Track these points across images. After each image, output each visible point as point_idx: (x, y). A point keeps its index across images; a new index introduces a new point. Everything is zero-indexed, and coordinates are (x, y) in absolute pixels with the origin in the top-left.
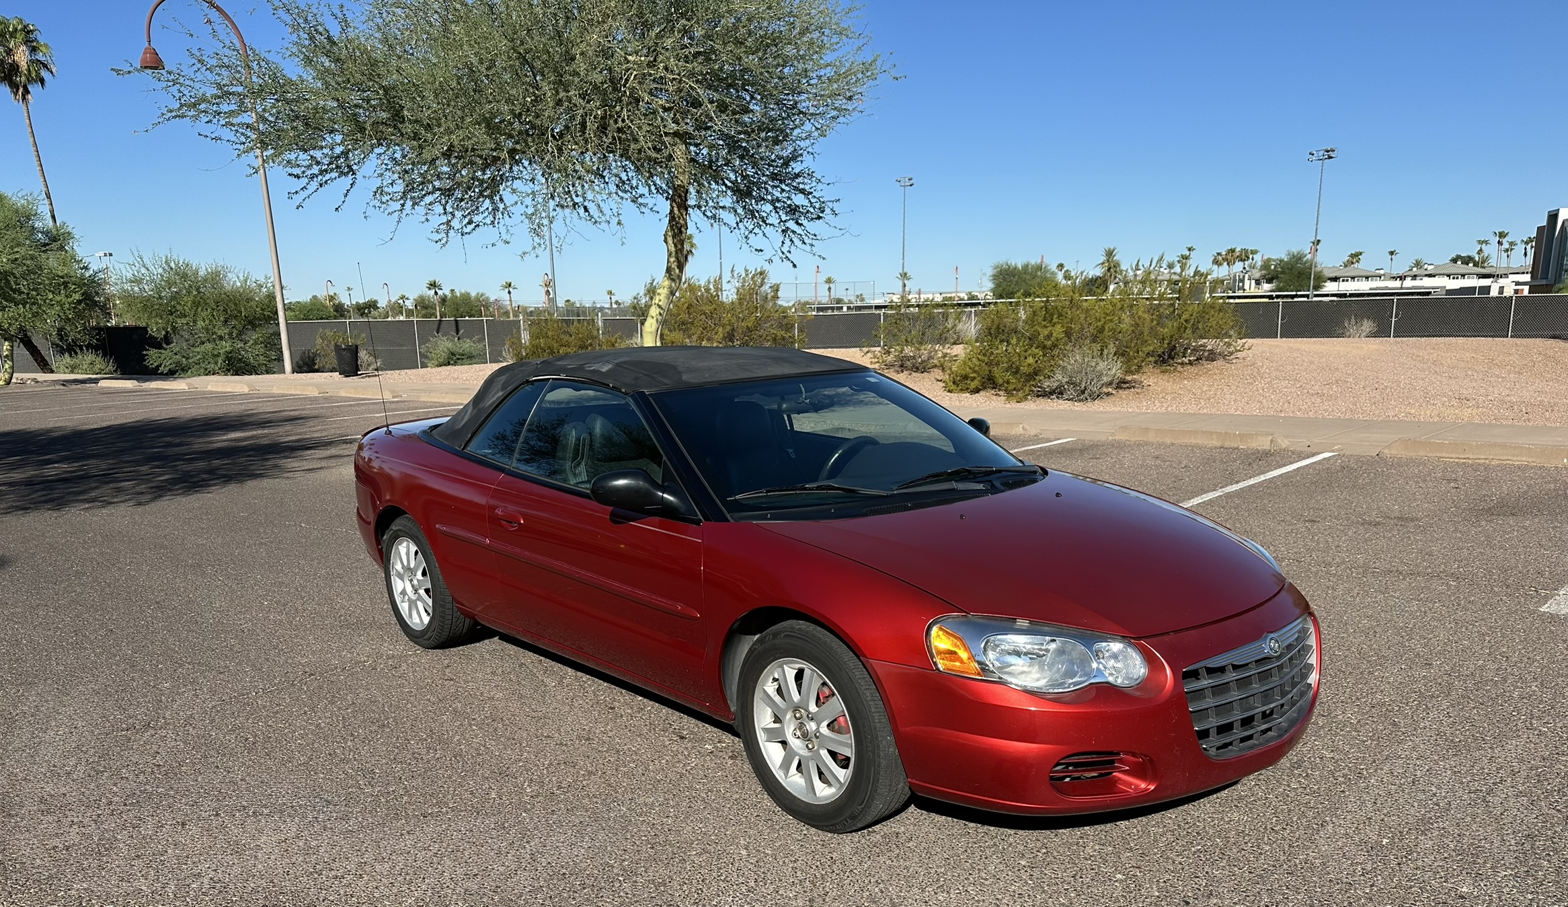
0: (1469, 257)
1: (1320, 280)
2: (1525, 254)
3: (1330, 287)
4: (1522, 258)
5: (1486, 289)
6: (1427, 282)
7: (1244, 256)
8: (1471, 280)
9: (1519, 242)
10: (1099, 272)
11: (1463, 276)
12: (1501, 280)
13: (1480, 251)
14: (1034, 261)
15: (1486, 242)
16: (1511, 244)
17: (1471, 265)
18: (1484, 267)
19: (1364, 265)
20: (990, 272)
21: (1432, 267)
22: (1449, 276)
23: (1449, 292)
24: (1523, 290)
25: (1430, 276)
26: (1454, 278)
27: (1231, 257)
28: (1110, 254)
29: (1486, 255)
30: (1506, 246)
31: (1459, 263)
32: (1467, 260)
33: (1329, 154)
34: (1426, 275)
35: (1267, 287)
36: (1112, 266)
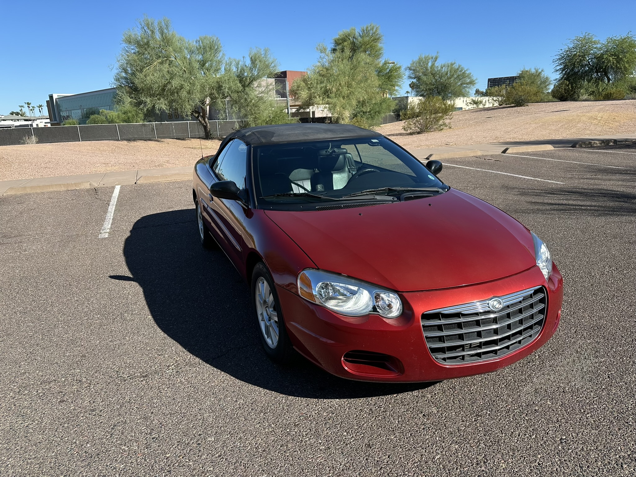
0: (17, 112)
2: (40, 111)
5: (31, 125)
8: (21, 122)
9: (36, 107)
11: (18, 120)
12: (35, 122)
13: (21, 110)
15: (23, 107)
16: (33, 107)
17: (20, 116)
18: (24, 116)
21: (3, 116)
22: (12, 120)
23: (16, 126)
24: (47, 125)
25: (4, 120)
26: (14, 121)
29: (24, 112)
30: (31, 108)
31: (14, 115)
32: (17, 114)
34: (2, 120)
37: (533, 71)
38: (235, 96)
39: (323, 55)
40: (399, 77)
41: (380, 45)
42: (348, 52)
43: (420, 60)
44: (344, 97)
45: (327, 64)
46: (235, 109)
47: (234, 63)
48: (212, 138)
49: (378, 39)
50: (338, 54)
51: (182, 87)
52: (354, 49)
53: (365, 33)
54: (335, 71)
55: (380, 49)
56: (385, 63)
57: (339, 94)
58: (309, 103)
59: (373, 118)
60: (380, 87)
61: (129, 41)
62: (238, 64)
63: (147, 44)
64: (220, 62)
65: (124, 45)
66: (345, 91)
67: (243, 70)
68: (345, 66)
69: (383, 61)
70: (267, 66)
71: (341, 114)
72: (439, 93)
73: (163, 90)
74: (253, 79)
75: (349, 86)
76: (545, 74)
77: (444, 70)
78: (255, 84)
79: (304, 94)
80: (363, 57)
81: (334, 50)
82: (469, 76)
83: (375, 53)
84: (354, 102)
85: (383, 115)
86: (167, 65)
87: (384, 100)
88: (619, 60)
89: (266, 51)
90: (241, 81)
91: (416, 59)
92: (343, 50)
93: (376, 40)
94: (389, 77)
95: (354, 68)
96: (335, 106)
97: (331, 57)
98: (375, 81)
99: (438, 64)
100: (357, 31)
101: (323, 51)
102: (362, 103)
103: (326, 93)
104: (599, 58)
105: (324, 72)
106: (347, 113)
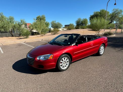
37: (72, 24)
38: (18, 28)
40: (49, 25)
41: (45, 19)
42: (39, 20)
43: (53, 22)
45: (35, 22)
46: (18, 31)
47: (17, 22)
48: (14, 36)
50: (38, 20)
51: (7, 26)
52: (41, 19)
53: (42, 16)
54: (37, 23)
56: (47, 22)
57: (38, 28)
58: (32, 29)
59: (45, 32)
60: (46, 26)
62: (18, 22)
64: (14, 21)
66: (40, 27)
67: (19, 23)
68: (39, 22)
70: (24, 22)
71: (39, 31)
72: (56, 28)
73: (3, 27)
74: (22, 25)
75: (40, 26)
76: (74, 24)
77: (57, 23)
78: (22, 26)
79: (32, 28)
80: (42, 21)
81: (37, 19)
82: (61, 25)
83: (45, 20)
84: (41, 29)
85: (47, 31)
86: (3, 22)
87: (47, 29)
88: (85, 22)
89: (24, 19)
90: (19, 25)
91: (52, 21)
92: (38, 19)
93: (44, 18)
94: (47, 25)
95: (41, 23)
96: (38, 30)
97: (36, 21)
98: (45, 25)
99: (56, 22)
100: (41, 16)
101: (35, 19)
102: (43, 29)
103: (36, 27)
104: (82, 22)
105: (35, 23)
106: (40, 31)
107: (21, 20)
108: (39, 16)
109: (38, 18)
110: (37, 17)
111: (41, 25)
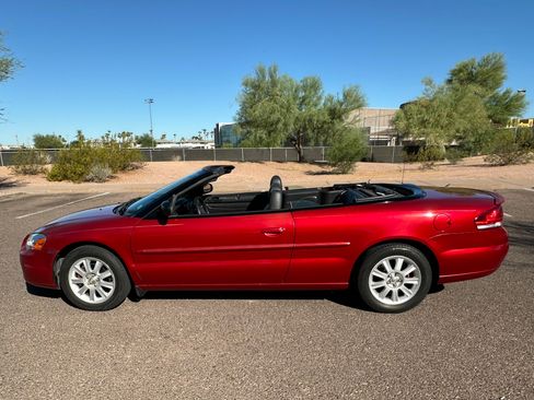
0: (197, 137)
1: (155, 144)
3: (158, 146)
4: (211, 138)
5: (203, 147)
6: (187, 145)
7: (128, 135)
8: (198, 144)
9: (210, 133)
10: (76, 139)
11: (196, 143)
12: (207, 145)
13: (200, 135)
14: (51, 134)
17: (198, 139)
18: (201, 141)
19: (167, 139)
20: (32, 138)
21: (187, 140)
22: (192, 143)
24: (213, 147)
27: (123, 135)
28: (79, 132)
29: (201, 137)
31: (194, 139)
33: (151, 101)
34: (186, 143)
35: (138, 146)
36: (81, 138)
39: (428, 87)
40: (521, 106)
41: (502, 74)
44: (442, 128)
48: (304, 162)
49: (501, 67)
50: (453, 85)
51: (279, 120)
52: (471, 78)
53: (486, 61)
55: (503, 78)
56: (507, 92)
57: (437, 124)
61: (246, 84)
63: (259, 86)
65: (243, 87)
66: (444, 121)
69: (504, 90)
81: (449, 81)
86: (273, 102)
93: (499, 68)
94: (507, 107)
100: (477, 61)
101: (429, 82)
103: (423, 123)
105: (427, 103)
106: (443, 143)
107: (347, 88)
108: (466, 61)
109: (460, 71)
110: (454, 67)
111: (455, 107)
